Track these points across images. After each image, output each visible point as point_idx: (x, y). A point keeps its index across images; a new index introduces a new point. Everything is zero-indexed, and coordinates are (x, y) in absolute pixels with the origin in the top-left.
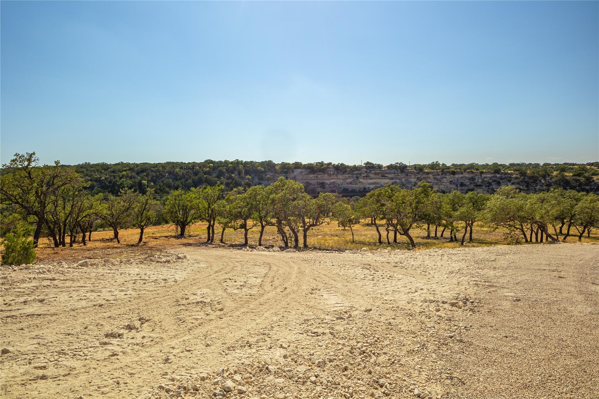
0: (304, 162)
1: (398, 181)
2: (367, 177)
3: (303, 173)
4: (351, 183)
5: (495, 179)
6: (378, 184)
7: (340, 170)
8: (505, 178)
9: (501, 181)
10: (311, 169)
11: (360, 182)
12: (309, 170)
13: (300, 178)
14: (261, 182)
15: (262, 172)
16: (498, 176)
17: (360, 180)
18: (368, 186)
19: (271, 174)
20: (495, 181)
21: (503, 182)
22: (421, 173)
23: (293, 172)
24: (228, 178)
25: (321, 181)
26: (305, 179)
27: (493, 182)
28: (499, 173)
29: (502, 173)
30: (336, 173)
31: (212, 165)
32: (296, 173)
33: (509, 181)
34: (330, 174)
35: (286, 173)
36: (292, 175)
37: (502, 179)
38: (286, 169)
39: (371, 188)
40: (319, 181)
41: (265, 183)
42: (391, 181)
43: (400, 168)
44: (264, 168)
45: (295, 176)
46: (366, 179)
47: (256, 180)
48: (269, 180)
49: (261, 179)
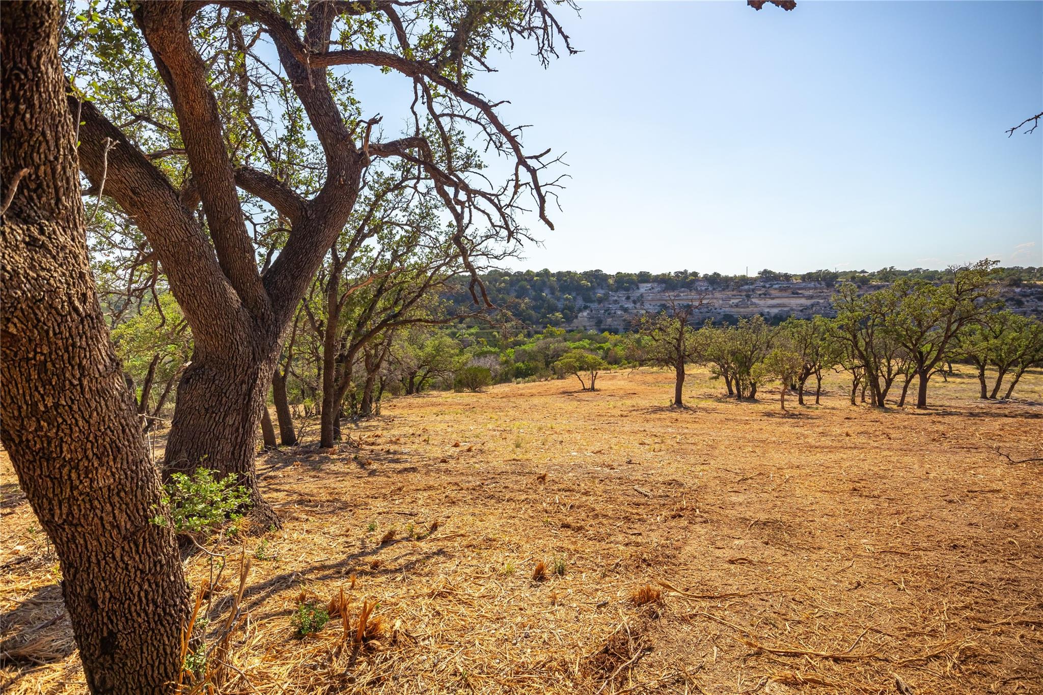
0: (655, 272)
1: (821, 301)
2: (765, 294)
3: (656, 290)
4: (737, 306)
5: (1011, 295)
6: (784, 306)
7: (718, 283)
8: (1032, 294)
9: (1024, 299)
10: (667, 282)
11: (753, 304)
12: (664, 285)
13: (650, 298)
14: (588, 304)
15: (588, 289)
16: (1018, 290)
17: (753, 300)
18: (766, 310)
19: (603, 292)
20: (1012, 299)
21: (1028, 301)
22: (865, 288)
23: (638, 288)
24: (535, 299)
25: (685, 303)
26: (659, 300)
27: (1007, 301)
28: (1018, 286)
29: (1026, 285)
30: (710, 289)
31: (507, 278)
32: (642, 290)
34: (701, 291)
35: (627, 289)
36: (637, 294)
37: (1025, 296)
38: (625, 282)
39: (773, 315)
40: (681, 302)
41: (594, 306)
42: (808, 302)
43: (824, 279)
44: (591, 282)
45: (642, 295)
46: (765, 299)
47: (580, 302)
48: (600, 301)
49: (587, 299)
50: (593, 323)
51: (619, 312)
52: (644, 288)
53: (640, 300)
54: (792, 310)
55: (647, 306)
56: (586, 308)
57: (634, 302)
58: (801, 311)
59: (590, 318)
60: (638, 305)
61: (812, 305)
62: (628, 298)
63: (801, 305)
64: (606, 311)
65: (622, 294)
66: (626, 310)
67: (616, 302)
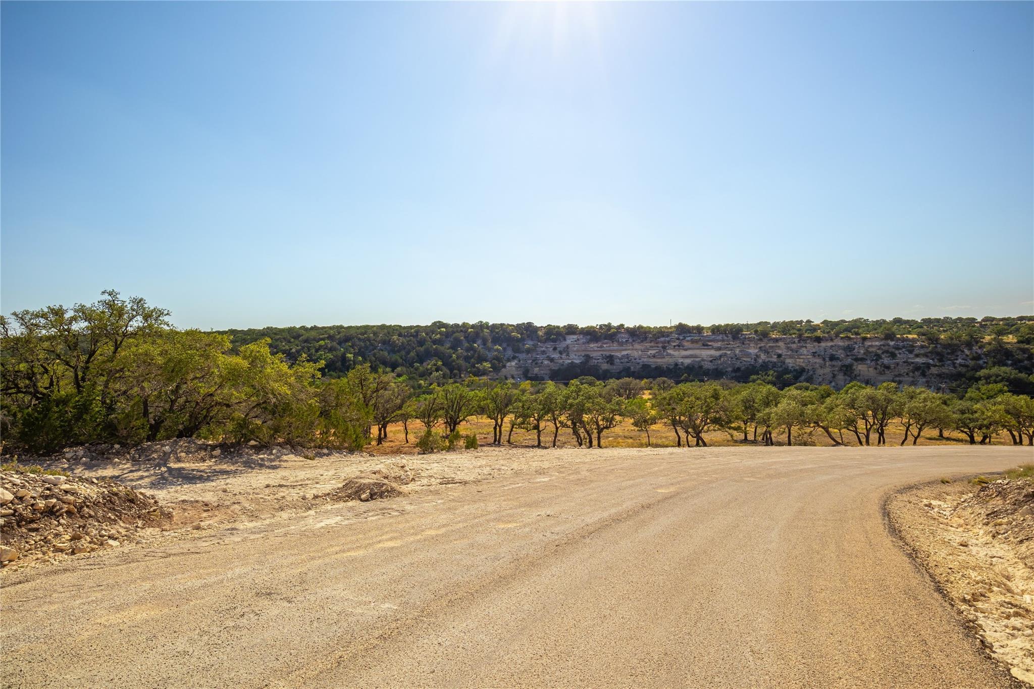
0: (581, 325)
1: (729, 352)
2: (679, 346)
3: (581, 341)
4: (654, 356)
5: (886, 348)
6: (696, 357)
7: (637, 335)
8: (904, 347)
9: (897, 352)
10: (592, 334)
11: (668, 355)
12: (589, 337)
13: (575, 349)
14: (517, 355)
15: (518, 340)
16: (892, 343)
17: (669, 351)
18: (680, 360)
19: (531, 343)
20: (887, 352)
21: (900, 354)
22: (765, 340)
23: (565, 340)
24: (468, 350)
25: (608, 354)
26: (584, 351)
27: (883, 353)
28: (892, 340)
29: (899, 339)
30: (630, 340)
31: (443, 329)
32: (568, 342)
33: (911, 352)
34: (622, 342)
35: (554, 341)
36: (562, 345)
37: (898, 348)
38: (554, 334)
39: (686, 365)
40: (604, 353)
41: (522, 356)
42: (717, 353)
43: (731, 332)
44: (521, 334)
45: (567, 347)
46: (679, 350)
47: (510, 353)
48: (528, 351)
49: (517, 350)
50: (521, 372)
51: (546, 362)
52: (571, 339)
53: (566, 350)
54: (703, 360)
55: (572, 356)
56: (514, 358)
57: (561, 353)
58: (711, 361)
59: (518, 367)
60: (564, 356)
61: (721, 356)
62: (555, 349)
63: (711, 356)
64: (533, 361)
65: (549, 345)
66: (552, 360)
67: (543, 352)
